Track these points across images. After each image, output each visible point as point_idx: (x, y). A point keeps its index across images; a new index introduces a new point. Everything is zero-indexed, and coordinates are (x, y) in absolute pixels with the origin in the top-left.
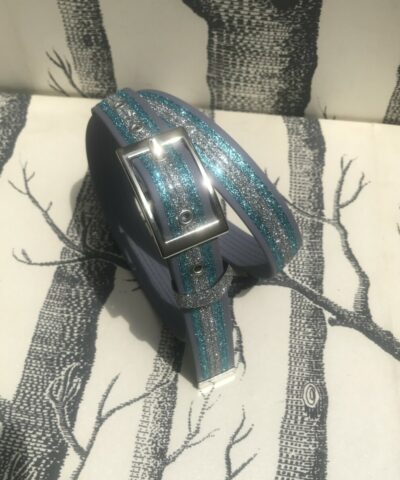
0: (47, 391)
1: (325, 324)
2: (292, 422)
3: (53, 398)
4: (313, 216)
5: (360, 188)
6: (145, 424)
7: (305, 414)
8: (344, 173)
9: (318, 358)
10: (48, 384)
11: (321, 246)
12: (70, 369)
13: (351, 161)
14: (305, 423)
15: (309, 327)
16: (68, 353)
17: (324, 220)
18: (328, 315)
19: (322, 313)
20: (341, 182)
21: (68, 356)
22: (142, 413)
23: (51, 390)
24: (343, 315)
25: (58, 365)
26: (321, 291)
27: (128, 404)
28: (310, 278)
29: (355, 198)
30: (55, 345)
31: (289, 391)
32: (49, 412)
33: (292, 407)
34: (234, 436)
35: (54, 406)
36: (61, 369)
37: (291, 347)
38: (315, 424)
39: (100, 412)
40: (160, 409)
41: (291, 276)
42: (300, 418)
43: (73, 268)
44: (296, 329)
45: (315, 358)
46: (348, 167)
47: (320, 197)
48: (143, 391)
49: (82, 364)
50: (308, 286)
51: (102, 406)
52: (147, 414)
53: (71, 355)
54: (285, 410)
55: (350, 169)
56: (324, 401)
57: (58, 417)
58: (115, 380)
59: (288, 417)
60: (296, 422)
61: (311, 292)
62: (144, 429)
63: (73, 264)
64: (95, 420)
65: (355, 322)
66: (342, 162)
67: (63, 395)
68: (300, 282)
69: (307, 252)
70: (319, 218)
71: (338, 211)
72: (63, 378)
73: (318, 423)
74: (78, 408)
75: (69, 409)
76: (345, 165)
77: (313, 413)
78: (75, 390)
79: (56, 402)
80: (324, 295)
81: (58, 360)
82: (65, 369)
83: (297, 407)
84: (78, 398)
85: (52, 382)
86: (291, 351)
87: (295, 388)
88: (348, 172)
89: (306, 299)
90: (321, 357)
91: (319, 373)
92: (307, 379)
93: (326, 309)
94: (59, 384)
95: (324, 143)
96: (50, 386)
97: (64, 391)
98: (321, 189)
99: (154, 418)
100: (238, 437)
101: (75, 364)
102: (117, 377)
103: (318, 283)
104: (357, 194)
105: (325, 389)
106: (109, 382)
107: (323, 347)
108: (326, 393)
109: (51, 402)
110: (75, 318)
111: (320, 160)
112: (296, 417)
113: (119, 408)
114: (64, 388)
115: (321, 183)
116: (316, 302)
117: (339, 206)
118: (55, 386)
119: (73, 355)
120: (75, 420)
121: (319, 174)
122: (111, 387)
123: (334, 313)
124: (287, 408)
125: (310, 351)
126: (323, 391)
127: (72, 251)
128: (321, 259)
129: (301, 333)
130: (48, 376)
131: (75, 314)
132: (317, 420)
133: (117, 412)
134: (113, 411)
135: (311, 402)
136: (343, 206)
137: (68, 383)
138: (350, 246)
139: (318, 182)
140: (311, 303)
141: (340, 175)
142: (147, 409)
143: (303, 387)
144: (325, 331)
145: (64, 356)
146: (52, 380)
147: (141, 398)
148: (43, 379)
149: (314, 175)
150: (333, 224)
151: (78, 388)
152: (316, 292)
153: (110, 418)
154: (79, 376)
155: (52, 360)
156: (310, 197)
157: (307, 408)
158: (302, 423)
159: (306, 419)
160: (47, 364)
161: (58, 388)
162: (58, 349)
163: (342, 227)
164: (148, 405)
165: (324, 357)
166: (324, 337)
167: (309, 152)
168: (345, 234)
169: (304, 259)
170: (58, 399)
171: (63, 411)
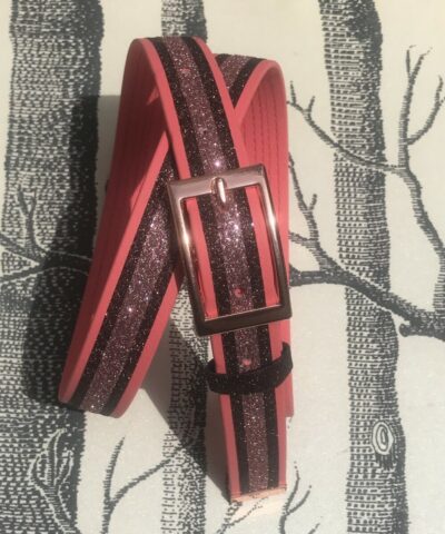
0: (29, 473)
1: (395, 334)
2: (361, 477)
3: (40, 483)
4: (369, 163)
5: (438, 105)
6: (170, 502)
7: (377, 465)
8: (412, 81)
9: (388, 386)
10: (28, 464)
11: (384, 213)
12: (54, 439)
13: (422, 58)
14: (377, 477)
15: (373, 342)
16: (47, 416)
17: (386, 167)
18: (398, 320)
19: (390, 319)
20: (408, 98)
21: (48, 421)
22: (164, 488)
23: (34, 471)
24: (420, 318)
25: (36, 435)
26: (387, 286)
27: (142, 478)
28: (371, 266)
29: (429, 124)
30: (25, 406)
31: (354, 436)
32: (38, 503)
33: (359, 456)
34: (288, 504)
35: (43, 493)
36: (41, 441)
37: (351, 373)
38: (390, 476)
39: (107, 495)
40: (186, 480)
41: (343, 267)
42: (370, 470)
43: (25, 286)
44: (356, 347)
45: (384, 385)
46: (417, 69)
47: (377, 126)
48: (161, 458)
49: (70, 430)
50: (368, 280)
51: (108, 484)
52: (171, 489)
53: (51, 418)
54: (350, 462)
55: (421, 72)
56: (401, 443)
57: (51, 507)
58: (119, 448)
59: (355, 470)
60: (365, 477)
61: (374, 287)
62: (169, 510)
63: (24, 279)
64: (104, 506)
65: (436, 327)
66: (408, 61)
67: (52, 476)
68: (357, 274)
69: (364, 224)
70: (378, 165)
71: (405, 150)
72: (46, 453)
73: (394, 474)
74: (76, 492)
75: (64, 495)
76: (413, 65)
77: (386, 462)
78: (67, 467)
79: (45, 488)
80: (391, 291)
81: (35, 428)
82: (49, 440)
83: (366, 456)
84: (74, 479)
85: (33, 461)
86: (351, 379)
87: (361, 430)
88: (418, 79)
89: (367, 300)
90: (392, 383)
91: (391, 405)
92: (376, 416)
93: (396, 313)
94: (43, 463)
95: (377, 26)
96: (31, 467)
97: (53, 471)
98: (378, 113)
99: (181, 493)
100: (293, 505)
101: (60, 432)
102: (121, 443)
103: (382, 273)
104: (433, 117)
105: (400, 428)
106: (112, 452)
107: (394, 369)
108: (402, 433)
109: (38, 488)
110: (45, 364)
111: (373, 60)
112: (366, 470)
113: (132, 485)
114: (52, 467)
115: (378, 101)
116: (382, 303)
117: (407, 141)
118: (39, 465)
119: (54, 418)
120: (76, 509)
121: (374, 86)
122: (115, 457)
123: (407, 317)
124: (352, 458)
125: (377, 377)
126: (398, 431)
127: (17, 257)
128: (385, 233)
129: (363, 352)
130: (25, 452)
131: (44, 357)
132: (392, 471)
133: (130, 490)
134: (125, 490)
135: (383, 447)
136: (412, 141)
137: (56, 459)
138: (426, 209)
139: (374, 101)
140: (375, 304)
141: (406, 84)
142: (169, 482)
143: (371, 427)
144: (396, 345)
145: (41, 421)
146: (32, 457)
147: (158, 467)
148: (19, 458)
149: (366, 88)
150: (400, 174)
151: (71, 464)
152: (380, 287)
153: (122, 500)
154: (69, 448)
155: (26, 429)
156: (363, 130)
157: (378, 455)
158: (373, 476)
159: (379, 471)
160: (20, 436)
161: (43, 468)
162: (30, 413)
163: (413, 178)
164: (169, 476)
165: (397, 383)
166: (395, 354)
167: (356, 46)
168: (417, 190)
169: (360, 237)
170: (46, 483)
171: (57, 499)
